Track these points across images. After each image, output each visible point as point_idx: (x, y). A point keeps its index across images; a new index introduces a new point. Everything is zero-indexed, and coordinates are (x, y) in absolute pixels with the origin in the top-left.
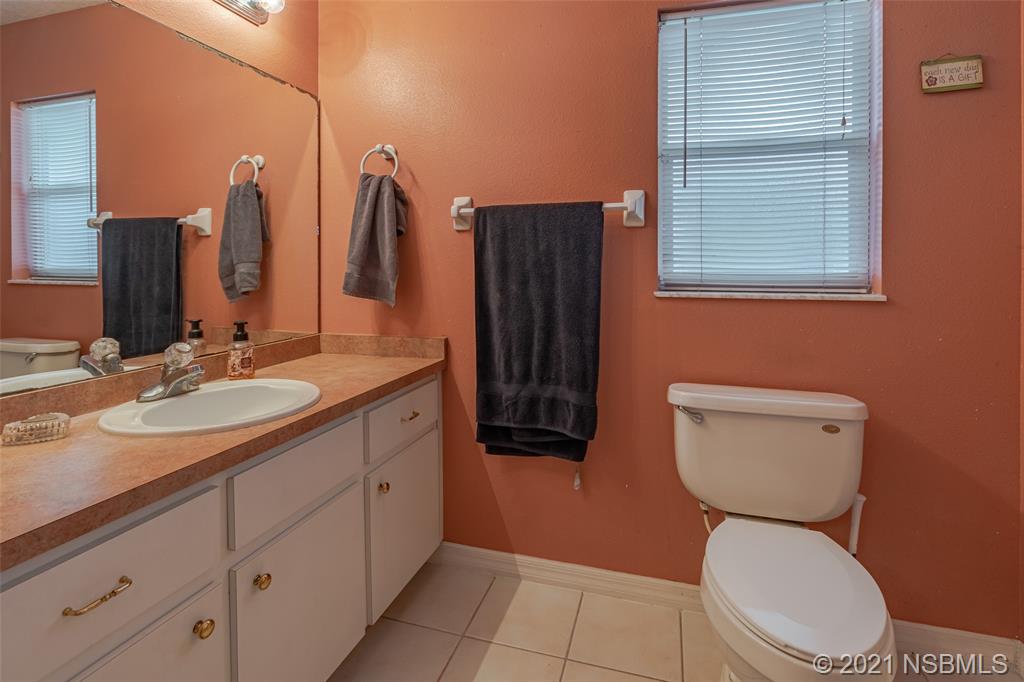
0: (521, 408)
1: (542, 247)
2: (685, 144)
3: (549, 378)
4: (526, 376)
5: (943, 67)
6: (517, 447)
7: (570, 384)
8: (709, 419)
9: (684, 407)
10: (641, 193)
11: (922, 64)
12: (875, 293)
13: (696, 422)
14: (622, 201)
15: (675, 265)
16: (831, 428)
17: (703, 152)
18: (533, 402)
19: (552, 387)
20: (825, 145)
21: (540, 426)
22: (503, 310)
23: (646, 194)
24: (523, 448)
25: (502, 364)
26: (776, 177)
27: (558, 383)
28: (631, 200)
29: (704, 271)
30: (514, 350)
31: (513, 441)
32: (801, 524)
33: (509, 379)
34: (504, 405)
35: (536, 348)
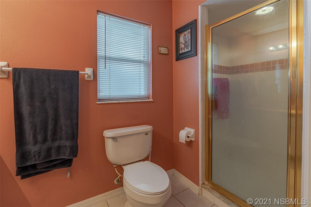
0: (43, 154)
1: (53, 87)
2: (105, 55)
3: (57, 139)
4: (45, 140)
5: (162, 48)
6: (39, 171)
7: (67, 139)
8: (118, 139)
9: (111, 137)
10: (92, 69)
11: (159, 47)
12: (150, 99)
13: (115, 141)
14: (85, 71)
15: (101, 93)
16: (147, 134)
17: (111, 59)
18: (49, 150)
19: (58, 142)
20: (140, 62)
21: (52, 159)
22: (32, 114)
23: (93, 70)
24: (43, 170)
25: (31, 137)
26: (129, 68)
27: (61, 140)
28: (89, 71)
29: (111, 95)
30: (38, 130)
31: (37, 169)
32: (140, 161)
33: (36, 142)
34: (33, 155)
35: (50, 127)
